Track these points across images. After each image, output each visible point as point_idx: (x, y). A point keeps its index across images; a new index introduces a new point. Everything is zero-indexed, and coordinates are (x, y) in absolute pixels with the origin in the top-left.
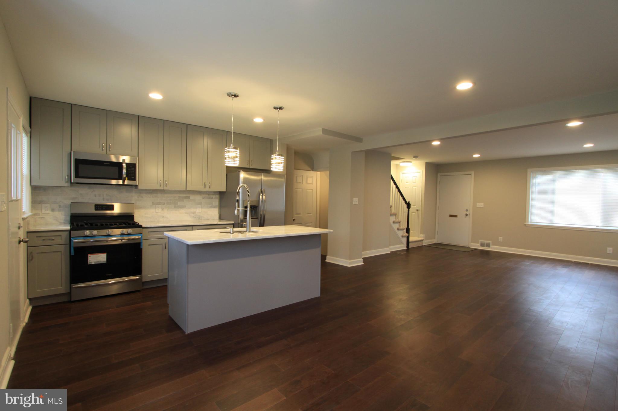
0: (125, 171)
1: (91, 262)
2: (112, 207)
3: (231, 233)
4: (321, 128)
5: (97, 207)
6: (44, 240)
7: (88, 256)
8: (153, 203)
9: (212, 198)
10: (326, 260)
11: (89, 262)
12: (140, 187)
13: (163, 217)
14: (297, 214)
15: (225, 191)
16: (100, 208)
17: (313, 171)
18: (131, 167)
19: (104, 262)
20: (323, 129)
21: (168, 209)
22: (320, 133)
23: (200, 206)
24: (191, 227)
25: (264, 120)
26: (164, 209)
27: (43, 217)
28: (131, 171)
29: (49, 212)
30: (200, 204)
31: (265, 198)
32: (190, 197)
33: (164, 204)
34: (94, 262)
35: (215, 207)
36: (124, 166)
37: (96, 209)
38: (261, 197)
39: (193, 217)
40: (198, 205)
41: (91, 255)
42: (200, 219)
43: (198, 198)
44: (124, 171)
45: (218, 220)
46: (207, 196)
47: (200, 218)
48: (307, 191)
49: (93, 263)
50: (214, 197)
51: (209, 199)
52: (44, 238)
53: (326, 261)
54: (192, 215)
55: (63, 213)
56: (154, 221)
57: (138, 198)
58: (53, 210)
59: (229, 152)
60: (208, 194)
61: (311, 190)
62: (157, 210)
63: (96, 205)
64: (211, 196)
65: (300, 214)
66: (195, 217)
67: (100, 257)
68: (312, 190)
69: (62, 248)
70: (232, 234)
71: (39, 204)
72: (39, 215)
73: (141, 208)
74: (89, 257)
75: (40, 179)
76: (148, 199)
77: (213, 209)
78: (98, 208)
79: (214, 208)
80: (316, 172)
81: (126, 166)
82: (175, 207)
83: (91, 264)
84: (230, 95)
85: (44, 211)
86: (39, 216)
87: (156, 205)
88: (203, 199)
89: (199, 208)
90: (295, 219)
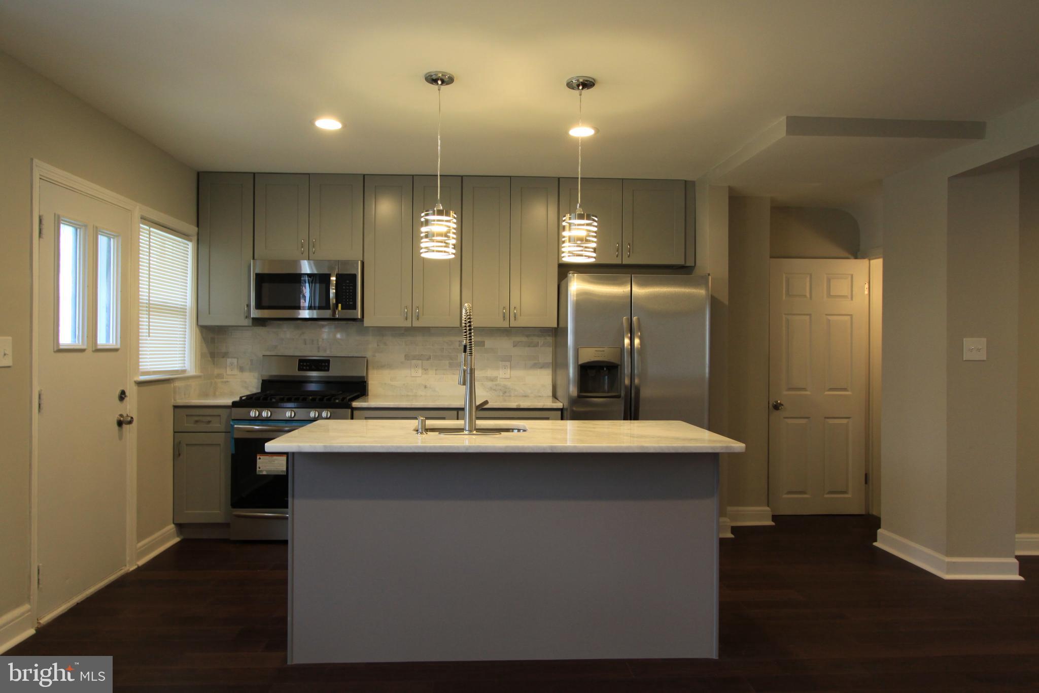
0: (334, 291)
1: (261, 471)
2: (327, 364)
3: (420, 431)
4: (783, 119)
5: (302, 364)
6: (197, 422)
7: (257, 458)
8: (407, 357)
9: (536, 345)
10: (876, 541)
11: (258, 469)
12: (367, 323)
13: (425, 387)
14: (790, 389)
15: (556, 326)
16: (306, 366)
17: (856, 258)
18: (348, 282)
19: (281, 474)
20: (787, 118)
21: (436, 370)
22: (782, 133)
23: (508, 364)
24: (455, 412)
25: (597, 131)
26: (427, 369)
27: (227, 382)
28: (348, 291)
29: (236, 372)
30: (507, 359)
31: (641, 343)
32: (484, 342)
33: (429, 359)
34: (265, 470)
35: (543, 366)
36: (333, 280)
37: (300, 369)
38: (627, 341)
39: (491, 389)
40: (502, 361)
41: (261, 457)
42: (507, 394)
43: (504, 344)
44: (332, 291)
45: (552, 397)
46: (524, 339)
47: (505, 391)
48: (829, 320)
49: (264, 473)
50: (541, 341)
51: (529, 346)
52: (196, 418)
53: (875, 544)
54: (489, 384)
55: (256, 374)
56: (408, 396)
57: (378, 345)
58: (242, 369)
59: (427, 223)
60: (528, 336)
61: (847, 318)
62: (413, 372)
63: (300, 361)
64: (536, 339)
65: (804, 389)
66: (494, 390)
67: (276, 462)
68: (851, 315)
69: (220, 438)
70: (422, 433)
71: (223, 357)
72: (223, 378)
73: (382, 367)
74: (258, 461)
75: (209, 313)
76: (396, 349)
77: (538, 372)
78: (304, 366)
79: (541, 368)
80: (866, 261)
81: (336, 281)
82: (451, 365)
83: (261, 474)
84: (433, 80)
85: (229, 372)
86: (222, 380)
87: (412, 361)
88: (514, 346)
89: (505, 367)
90: (781, 404)
